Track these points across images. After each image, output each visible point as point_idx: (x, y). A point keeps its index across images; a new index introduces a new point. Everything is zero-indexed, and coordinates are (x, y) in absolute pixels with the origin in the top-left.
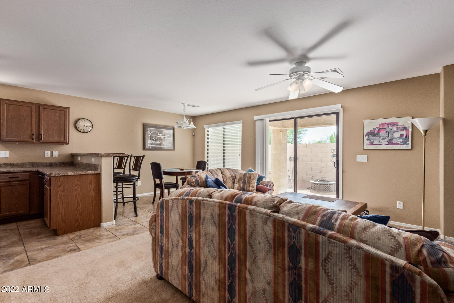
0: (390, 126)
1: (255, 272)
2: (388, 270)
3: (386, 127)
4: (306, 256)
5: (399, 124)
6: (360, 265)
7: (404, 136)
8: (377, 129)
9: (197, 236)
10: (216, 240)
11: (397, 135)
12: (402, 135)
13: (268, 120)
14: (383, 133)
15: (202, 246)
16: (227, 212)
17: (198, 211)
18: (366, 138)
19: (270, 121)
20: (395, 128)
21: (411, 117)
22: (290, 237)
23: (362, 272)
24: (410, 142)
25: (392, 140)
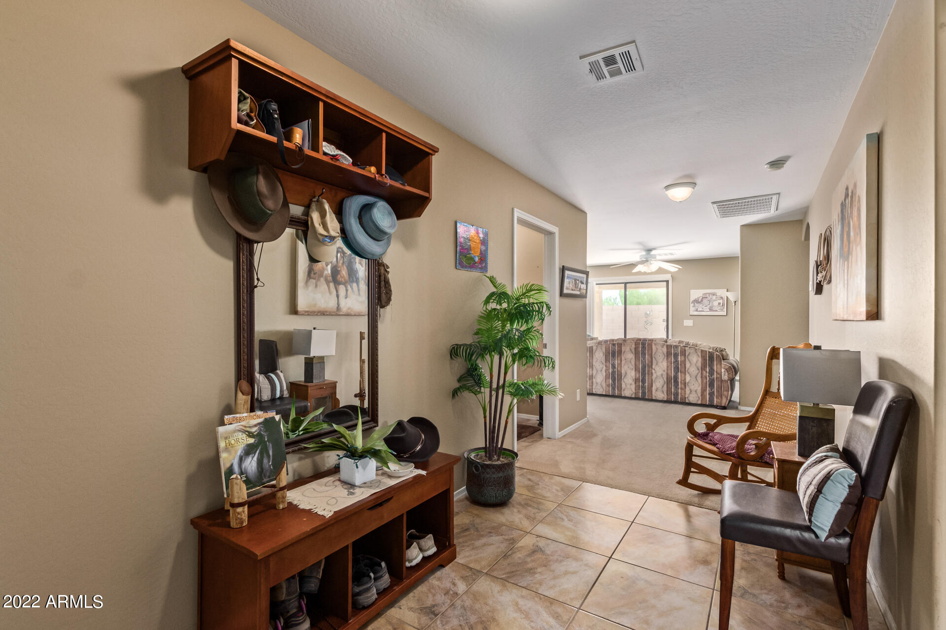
0: (711, 295)
1: (657, 369)
2: (708, 353)
3: (707, 296)
4: (681, 356)
5: (717, 294)
6: (700, 354)
7: (721, 305)
8: (701, 298)
9: (619, 362)
10: (633, 362)
11: (716, 303)
12: (719, 304)
13: (595, 283)
14: (705, 301)
15: (622, 365)
16: (640, 346)
17: (620, 349)
18: (692, 305)
19: (597, 284)
20: (714, 297)
21: (726, 290)
22: (674, 350)
23: (700, 356)
24: (725, 309)
25: (712, 307)
